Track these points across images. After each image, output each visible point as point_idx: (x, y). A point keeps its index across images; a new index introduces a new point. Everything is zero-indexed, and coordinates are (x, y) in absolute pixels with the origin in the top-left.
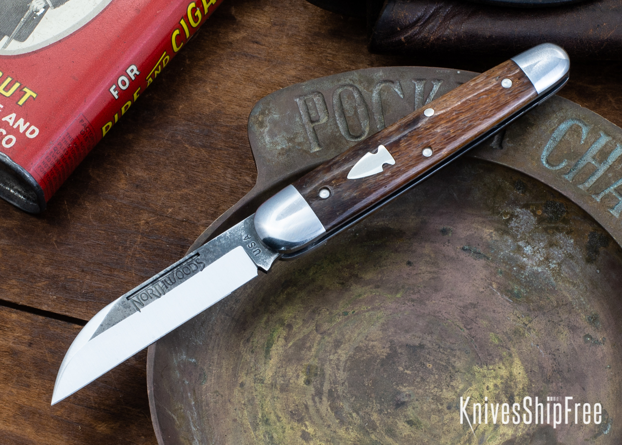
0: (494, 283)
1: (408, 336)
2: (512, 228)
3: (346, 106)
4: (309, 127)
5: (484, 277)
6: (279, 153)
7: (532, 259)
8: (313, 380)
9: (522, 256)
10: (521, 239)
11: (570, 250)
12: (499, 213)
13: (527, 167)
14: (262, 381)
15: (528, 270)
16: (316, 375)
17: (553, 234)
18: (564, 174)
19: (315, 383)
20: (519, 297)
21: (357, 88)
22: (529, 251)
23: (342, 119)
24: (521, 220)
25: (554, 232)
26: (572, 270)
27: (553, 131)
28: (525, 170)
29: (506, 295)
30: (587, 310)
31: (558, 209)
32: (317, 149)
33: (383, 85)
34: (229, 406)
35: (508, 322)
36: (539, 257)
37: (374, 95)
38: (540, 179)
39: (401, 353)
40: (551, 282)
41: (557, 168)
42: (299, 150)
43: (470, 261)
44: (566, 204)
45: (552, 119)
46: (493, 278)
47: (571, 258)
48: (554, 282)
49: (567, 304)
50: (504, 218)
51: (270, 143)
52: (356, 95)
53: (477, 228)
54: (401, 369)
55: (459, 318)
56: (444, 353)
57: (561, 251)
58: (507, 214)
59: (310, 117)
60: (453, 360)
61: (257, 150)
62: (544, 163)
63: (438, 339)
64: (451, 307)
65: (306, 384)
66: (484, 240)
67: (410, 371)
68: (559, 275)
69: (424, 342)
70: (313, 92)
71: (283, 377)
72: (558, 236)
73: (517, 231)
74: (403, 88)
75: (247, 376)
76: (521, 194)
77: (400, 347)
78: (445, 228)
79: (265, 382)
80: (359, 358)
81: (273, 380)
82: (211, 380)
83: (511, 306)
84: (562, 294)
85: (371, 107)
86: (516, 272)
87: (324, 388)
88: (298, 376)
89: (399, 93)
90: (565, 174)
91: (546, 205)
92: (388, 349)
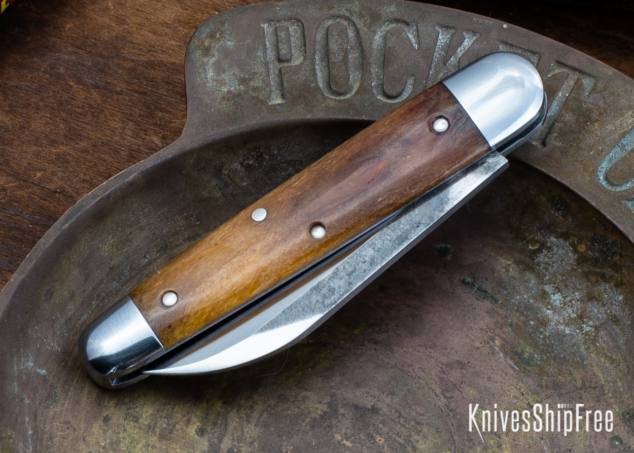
0: (497, 337)
1: (358, 393)
2: (539, 264)
3: (333, 46)
4: (274, 67)
5: (486, 327)
6: (224, 98)
7: (559, 314)
8: (209, 432)
9: (546, 306)
10: (550, 282)
11: (616, 310)
12: (525, 239)
13: (575, 181)
14: (136, 419)
15: (551, 328)
16: (215, 424)
17: (595, 282)
18: (626, 199)
19: (211, 435)
20: (529, 364)
21: (354, 23)
22: (558, 302)
23: (324, 64)
24: (554, 254)
25: (597, 281)
26: (613, 340)
27: (623, 135)
28: (571, 184)
29: (511, 358)
30: (623, 402)
31: (609, 249)
32: (279, 101)
33: (394, 25)
34: (82, 446)
35: (506, 398)
36: (570, 312)
37: (377, 37)
38: (590, 201)
39: (343, 415)
40: (580, 352)
41: (618, 189)
42: (253, 98)
43: (469, 301)
44: (621, 243)
45: (625, 116)
46: (498, 331)
47: (615, 321)
48: (585, 352)
49: (596, 387)
50: (530, 247)
51: (214, 80)
52: (351, 34)
53: (490, 256)
54: (338, 437)
55: (437, 379)
56: (404, 426)
57: (602, 310)
58: (537, 242)
59: (278, 53)
60: (415, 438)
61: (193, 88)
62: (601, 178)
63: (400, 405)
64: (429, 362)
65: (198, 435)
66: (496, 274)
67: (352, 442)
68: (593, 344)
69: (380, 405)
70: (290, 19)
71: (168, 418)
72: (603, 288)
73: (546, 269)
74: (421, 35)
75: (115, 407)
76: (560, 217)
77: (344, 405)
78: (443, 246)
79: (140, 421)
80: (282, 411)
81: (152, 420)
82: (63, 405)
83: (516, 376)
84: (592, 371)
85: (368, 55)
86: (533, 328)
87: (222, 445)
88: (188, 421)
89: (413, 40)
90: (629, 200)
91: (593, 240)
92: (325, 406)
